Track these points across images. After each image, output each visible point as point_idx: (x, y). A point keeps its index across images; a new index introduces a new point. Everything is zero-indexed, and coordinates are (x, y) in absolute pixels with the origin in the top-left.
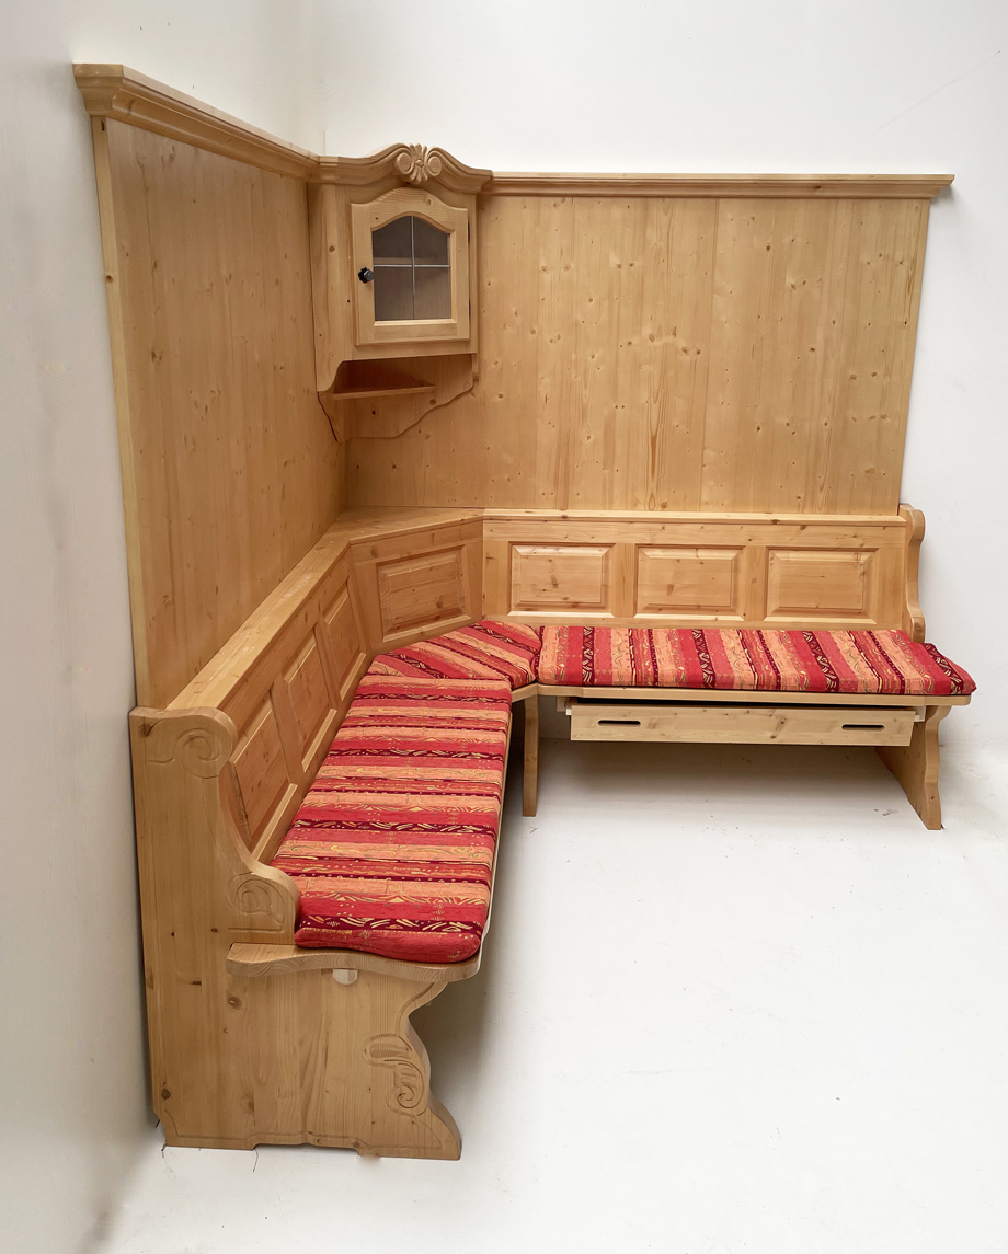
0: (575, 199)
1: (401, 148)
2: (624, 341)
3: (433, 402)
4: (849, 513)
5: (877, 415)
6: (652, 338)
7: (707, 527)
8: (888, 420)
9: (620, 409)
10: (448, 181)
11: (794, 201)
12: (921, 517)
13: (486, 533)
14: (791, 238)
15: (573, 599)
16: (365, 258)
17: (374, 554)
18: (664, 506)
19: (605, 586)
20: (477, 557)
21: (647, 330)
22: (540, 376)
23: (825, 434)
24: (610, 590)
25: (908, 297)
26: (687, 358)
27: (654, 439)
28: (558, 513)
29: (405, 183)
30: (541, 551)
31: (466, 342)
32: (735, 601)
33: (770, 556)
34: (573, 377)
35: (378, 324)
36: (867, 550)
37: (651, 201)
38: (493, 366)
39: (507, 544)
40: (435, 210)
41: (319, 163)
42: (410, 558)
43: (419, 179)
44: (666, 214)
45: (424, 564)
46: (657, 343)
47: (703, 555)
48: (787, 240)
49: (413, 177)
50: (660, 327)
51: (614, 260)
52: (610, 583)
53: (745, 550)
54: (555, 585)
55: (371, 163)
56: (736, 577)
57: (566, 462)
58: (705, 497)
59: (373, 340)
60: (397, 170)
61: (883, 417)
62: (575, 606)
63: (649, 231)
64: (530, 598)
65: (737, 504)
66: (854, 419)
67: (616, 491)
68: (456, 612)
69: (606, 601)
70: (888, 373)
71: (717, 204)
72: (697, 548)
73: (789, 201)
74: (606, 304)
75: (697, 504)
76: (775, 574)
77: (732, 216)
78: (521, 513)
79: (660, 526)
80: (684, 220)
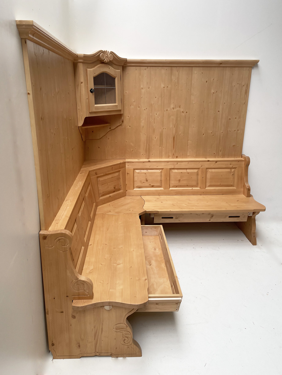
0: (151, 67)
1: (101, 52)
2: (165, 110)
3: (110, 128)
4: (228, 158)
5: (236, 130)
6: (173, 109)
7: (189, 163)
8: (239, 131)
9: (164, 129)
10: (114, 62)
11: (214, 68)
12: (249, 158)
13: (127, 166)
14: (213, 79)
15: (152, 185)
16: (92, 86)
17: (96, 174)
18: (177, 157)
19: (161, 181)
20: (124, 174)
21: (172, 106)
22: (141, 120)
23: (222, 136)
24: (162, 182)
25: (245, 95)
26: (183, 114)
27: (174, 138)
28: (147, 160)
29: (102, 62)
30: (143, 171)
31: (120, 111)
32: (198, 183)
33: (207, 170)
34: (151, 120)
35: (96, 105)
36: (234, 168)
37: (173, 68)
38: (127, 117)
39: (133, 170)
40: (111, 70)
41: (78, 56)
42: (106, 175)
43: (107, 61)
44: (177, 72)
45: (110, 176)
46: (175, 110)
47: (188, 171)
48: (212, 79)
49: (105, 60)
50: (176, 105)
51: (163, 86)
52: (162, 179)
53: (200, 169)
54: (147, 181)
55: (93, 56)
56: (198, 177)
57: (149, 145)
58: (188, 154)
59: (94, 110)
60: (101, 58)
61: (238, 130)
62: (153, 186)
63: (172, 77)
64: (139, 184)
65: (197, 156)
66: (230, 131)
67: (163, 153)
68: (119, 190)
69: (161, 185)
70: (240, 118)
71: (192, 69)
72: (187, 169)
73: (213, 68)
74: (160, 98)
75: (186, 156)
76: (209, 176)
77: (196, 72)
78: (136, 160)
79: (176, 163)
80: (183, 73)
